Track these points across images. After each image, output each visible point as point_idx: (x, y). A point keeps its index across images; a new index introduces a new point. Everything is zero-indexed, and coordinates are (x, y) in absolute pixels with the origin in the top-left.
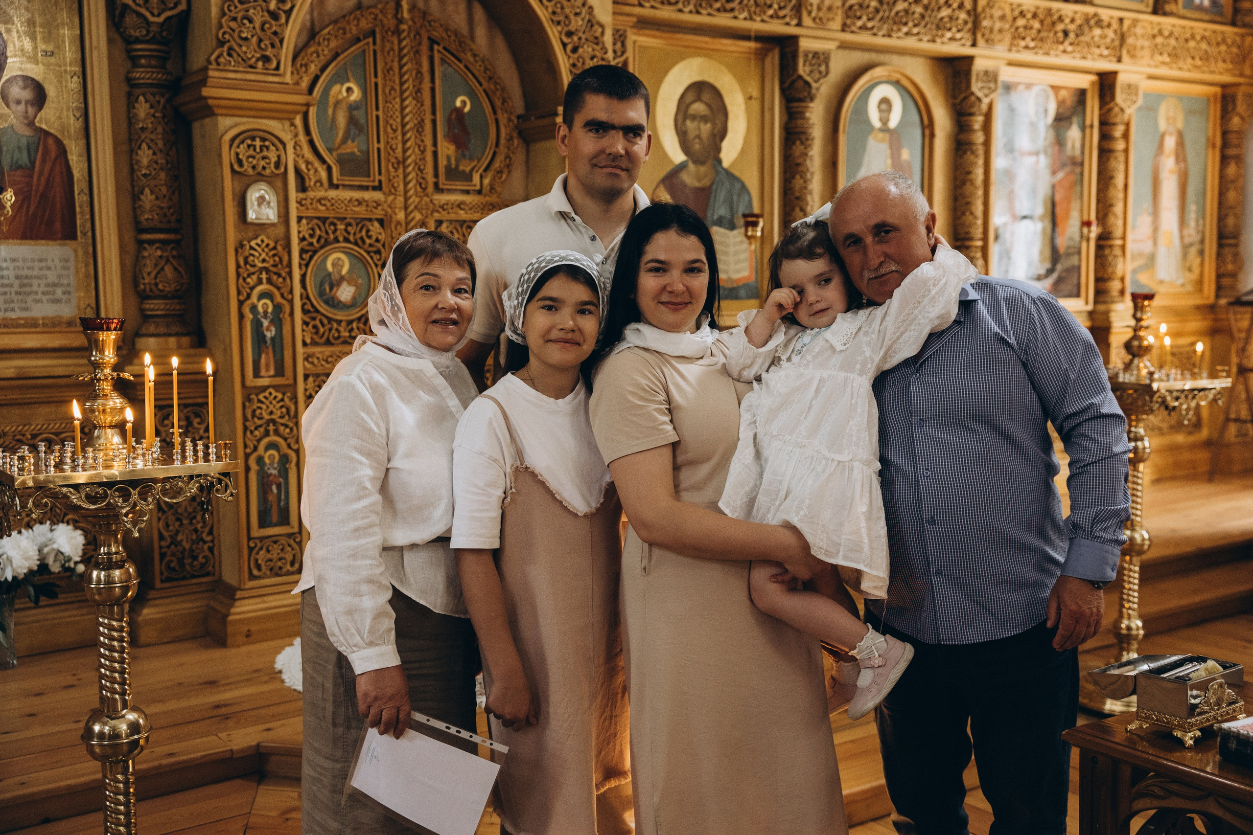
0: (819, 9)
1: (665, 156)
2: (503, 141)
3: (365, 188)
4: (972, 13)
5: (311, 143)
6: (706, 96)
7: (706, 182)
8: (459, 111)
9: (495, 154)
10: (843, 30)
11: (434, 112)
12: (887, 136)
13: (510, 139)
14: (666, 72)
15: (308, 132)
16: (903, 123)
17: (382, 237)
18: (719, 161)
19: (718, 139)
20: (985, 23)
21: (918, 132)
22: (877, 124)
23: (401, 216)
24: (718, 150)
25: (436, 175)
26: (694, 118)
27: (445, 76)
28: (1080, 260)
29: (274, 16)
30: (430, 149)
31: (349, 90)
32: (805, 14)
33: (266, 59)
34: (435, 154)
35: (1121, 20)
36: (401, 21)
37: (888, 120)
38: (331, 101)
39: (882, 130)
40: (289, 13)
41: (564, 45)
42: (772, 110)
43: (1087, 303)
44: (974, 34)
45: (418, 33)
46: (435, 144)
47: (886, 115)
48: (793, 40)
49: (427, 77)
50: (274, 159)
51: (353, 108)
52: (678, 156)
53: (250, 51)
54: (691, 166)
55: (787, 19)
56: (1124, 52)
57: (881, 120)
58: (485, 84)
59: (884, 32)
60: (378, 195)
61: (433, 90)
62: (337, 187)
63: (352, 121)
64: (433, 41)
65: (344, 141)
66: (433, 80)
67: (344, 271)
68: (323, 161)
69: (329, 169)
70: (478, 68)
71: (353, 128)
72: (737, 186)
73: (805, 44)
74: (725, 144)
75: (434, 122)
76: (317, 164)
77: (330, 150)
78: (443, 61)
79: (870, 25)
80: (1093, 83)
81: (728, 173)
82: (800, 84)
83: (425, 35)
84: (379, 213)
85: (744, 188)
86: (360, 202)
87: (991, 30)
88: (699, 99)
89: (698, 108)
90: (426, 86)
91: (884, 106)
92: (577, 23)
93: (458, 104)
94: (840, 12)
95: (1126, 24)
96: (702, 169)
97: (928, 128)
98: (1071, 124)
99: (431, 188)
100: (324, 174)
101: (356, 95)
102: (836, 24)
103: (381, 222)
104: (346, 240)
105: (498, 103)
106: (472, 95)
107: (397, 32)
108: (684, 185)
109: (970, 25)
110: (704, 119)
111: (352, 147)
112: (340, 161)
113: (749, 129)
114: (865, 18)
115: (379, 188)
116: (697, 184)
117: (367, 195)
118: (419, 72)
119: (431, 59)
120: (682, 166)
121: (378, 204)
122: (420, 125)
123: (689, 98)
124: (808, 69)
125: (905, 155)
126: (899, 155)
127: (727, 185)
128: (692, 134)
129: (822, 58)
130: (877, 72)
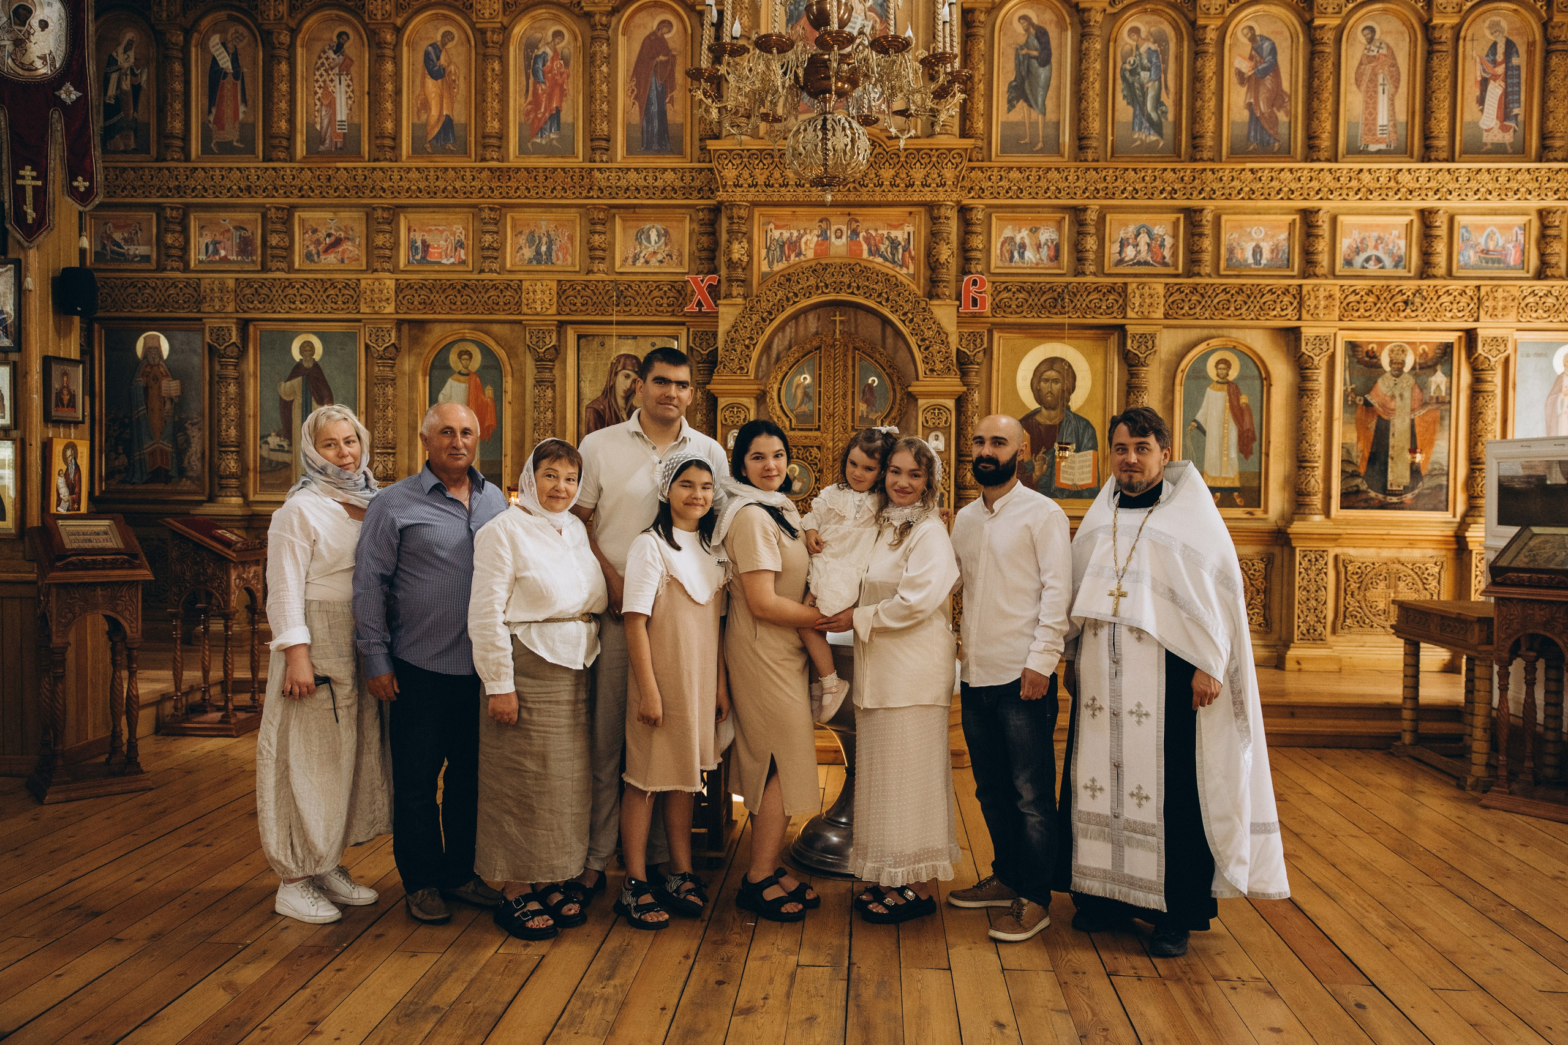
0: (1141, 306)
1: (1023, 404)
2: (898, 401)
3: (811, 430)
4: (1298, 296)
5: (781, 407)
6: (1056, 366)
7: (1057, 421)
8: (870, 386)
9: (892, 408)
10: (1166, 318)
11: (853, 387)
12: (1226, 387)
13: (902, 399)
14: (1026, 353)
15: (780, 401)
16: (1241, 377)
17: (819, 456)
18: (1068, 408)
19: (1066, 394)
20: (1312, 303)
21: (1258, 382)
22: (1215, 378)
23: (830, 444)
24: (1068, 400)
25: (853, 421)
26: (1047, 380)
27: (861, 368)
28: (1448, 480)
29: (748, 347)
30: (850, 407)
31: (805, 378)
32: (1129, 309)
33: (742, 368)
34: (853, 410)
35: (1478, 288)
36: (835, 340)
37: (1227, 375)
38: (794, 385)
39: (1218, 382)
40: (755, 345)
41: (919, 347)
42: (1112, 373)
43: (1454, 516)
44: (1300, 311)
45: (846, 345)
46: (853, 404)
47: (1224, 372)
48: (1122, 328)
49: (850, 368)
50: (742, 417)
51: (808, 386)
52: (1033, 405)
53: (735, 366)
54: (1044, 410)
55: (1115, 314)
56: (1482, 313)
57: (1218, 375)
58: (888, 371)
59: (1207, 315)
60: (818, 433)
61: (854, 375)
62: (794, 430)
63: (806, 394)
64: (855, 348)
65: (800, 405)
66: (854, 370)
67: (796, 474)
68: (787, 416)
69: (790, 421)
70: (883, 361)
71: (806, 399)
72: (1082, 424)
73: (1131, 330)
74: (1073, 397)
75: (853, 392)
76: (784, 418)
77: (792, 411)
78: (861, 359)
79: (1192, 312)
80: (1460, 337)
81: (1074, 414)
82: (1131, 355)
83: (851, 347)
84: (817, 443)
85: (1088, 424)
86: (806, 438)
87: (1316, 307)
88: (1052, 369)
89: (1052, 374)
90: (851, 372)
91: (1221, 366)
92: (928, 334)
93: (870, 381)
94: (1161, 306)
95: (1483, 291)
96: (1053, 413)
97: (1265, 379)
98: (1435, 371)
99: (850, 428)
100: (787, 423)
101: (808, 381)
102: (1159, 313)
103: (819, 448)
104: (798, 458)
105: (895, 379)
106: (879, 377)
107: (834, 346)
108: (1040, 424)
109: (1295, 304)
110: (1056, 381)
111: (805, 408)
112: (796, 416)
113: (1093, 385)
114: (1187, 308)
115: (818, 429)
116: (1049, 423)
117: (810, 434)
118: (846, 366)
119: (854, 358)
120: (1036, 412)
121: (817, 438)
122: (845, 395)
123: (1043, 368)
124: (1136, 345)
125: (1244, 399)
126: (1238, 400)
127: (1073, 422)
128: (1045, 391)
129: (1149, 337)
130: (1214, 342)
